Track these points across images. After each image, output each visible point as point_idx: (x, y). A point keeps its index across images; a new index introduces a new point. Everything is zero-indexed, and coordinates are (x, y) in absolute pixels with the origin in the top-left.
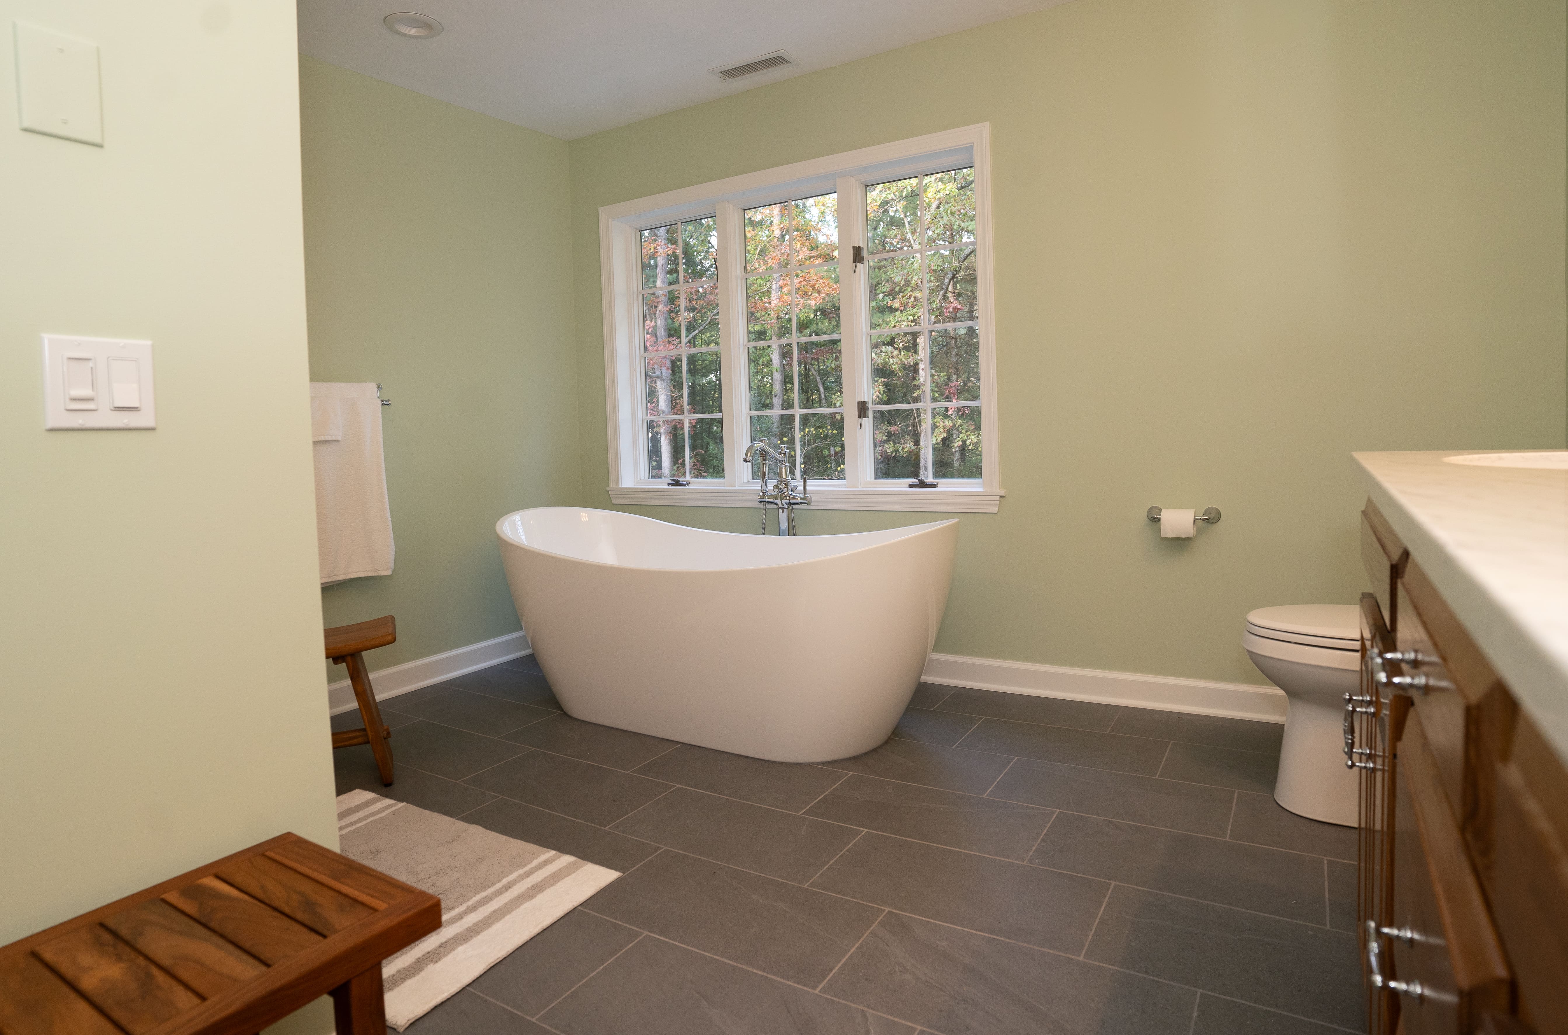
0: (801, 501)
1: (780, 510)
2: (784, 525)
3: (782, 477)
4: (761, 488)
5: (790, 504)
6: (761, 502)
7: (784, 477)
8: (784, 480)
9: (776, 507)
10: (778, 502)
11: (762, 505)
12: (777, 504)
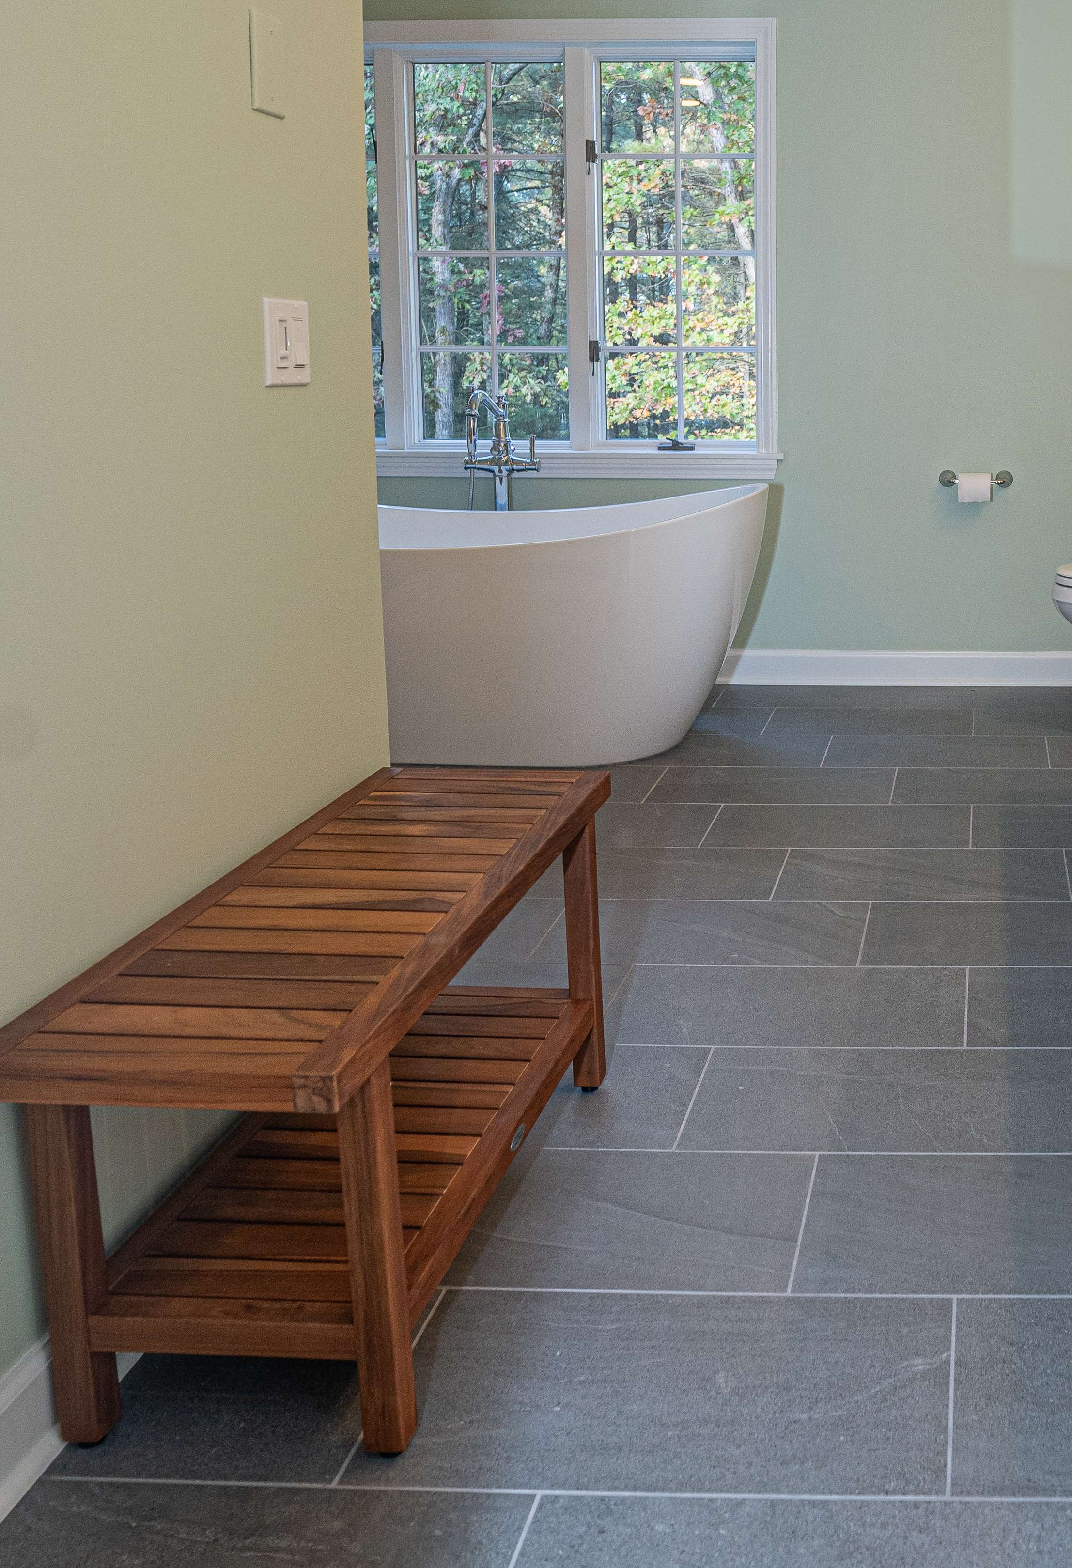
0: (527, 467)
1: (498, 479)
2: (502, 499)
3: (499, 436)
4: (467, 451)
5: (512, 471)
6: (466, 469)
7: (503, 435)
8: (503, 440)
9: (491, 475)
10: (496, 468)
11: (467, 474)
12: (492, 471)
